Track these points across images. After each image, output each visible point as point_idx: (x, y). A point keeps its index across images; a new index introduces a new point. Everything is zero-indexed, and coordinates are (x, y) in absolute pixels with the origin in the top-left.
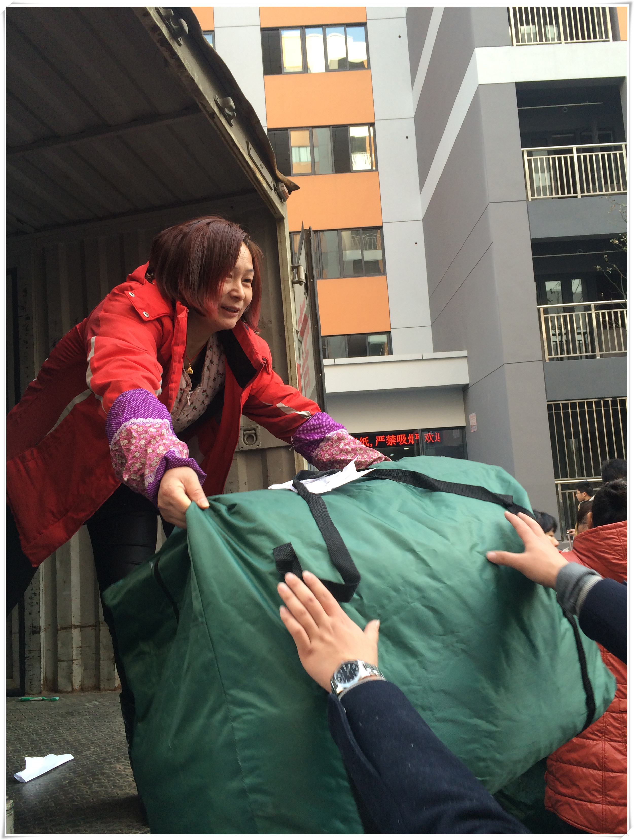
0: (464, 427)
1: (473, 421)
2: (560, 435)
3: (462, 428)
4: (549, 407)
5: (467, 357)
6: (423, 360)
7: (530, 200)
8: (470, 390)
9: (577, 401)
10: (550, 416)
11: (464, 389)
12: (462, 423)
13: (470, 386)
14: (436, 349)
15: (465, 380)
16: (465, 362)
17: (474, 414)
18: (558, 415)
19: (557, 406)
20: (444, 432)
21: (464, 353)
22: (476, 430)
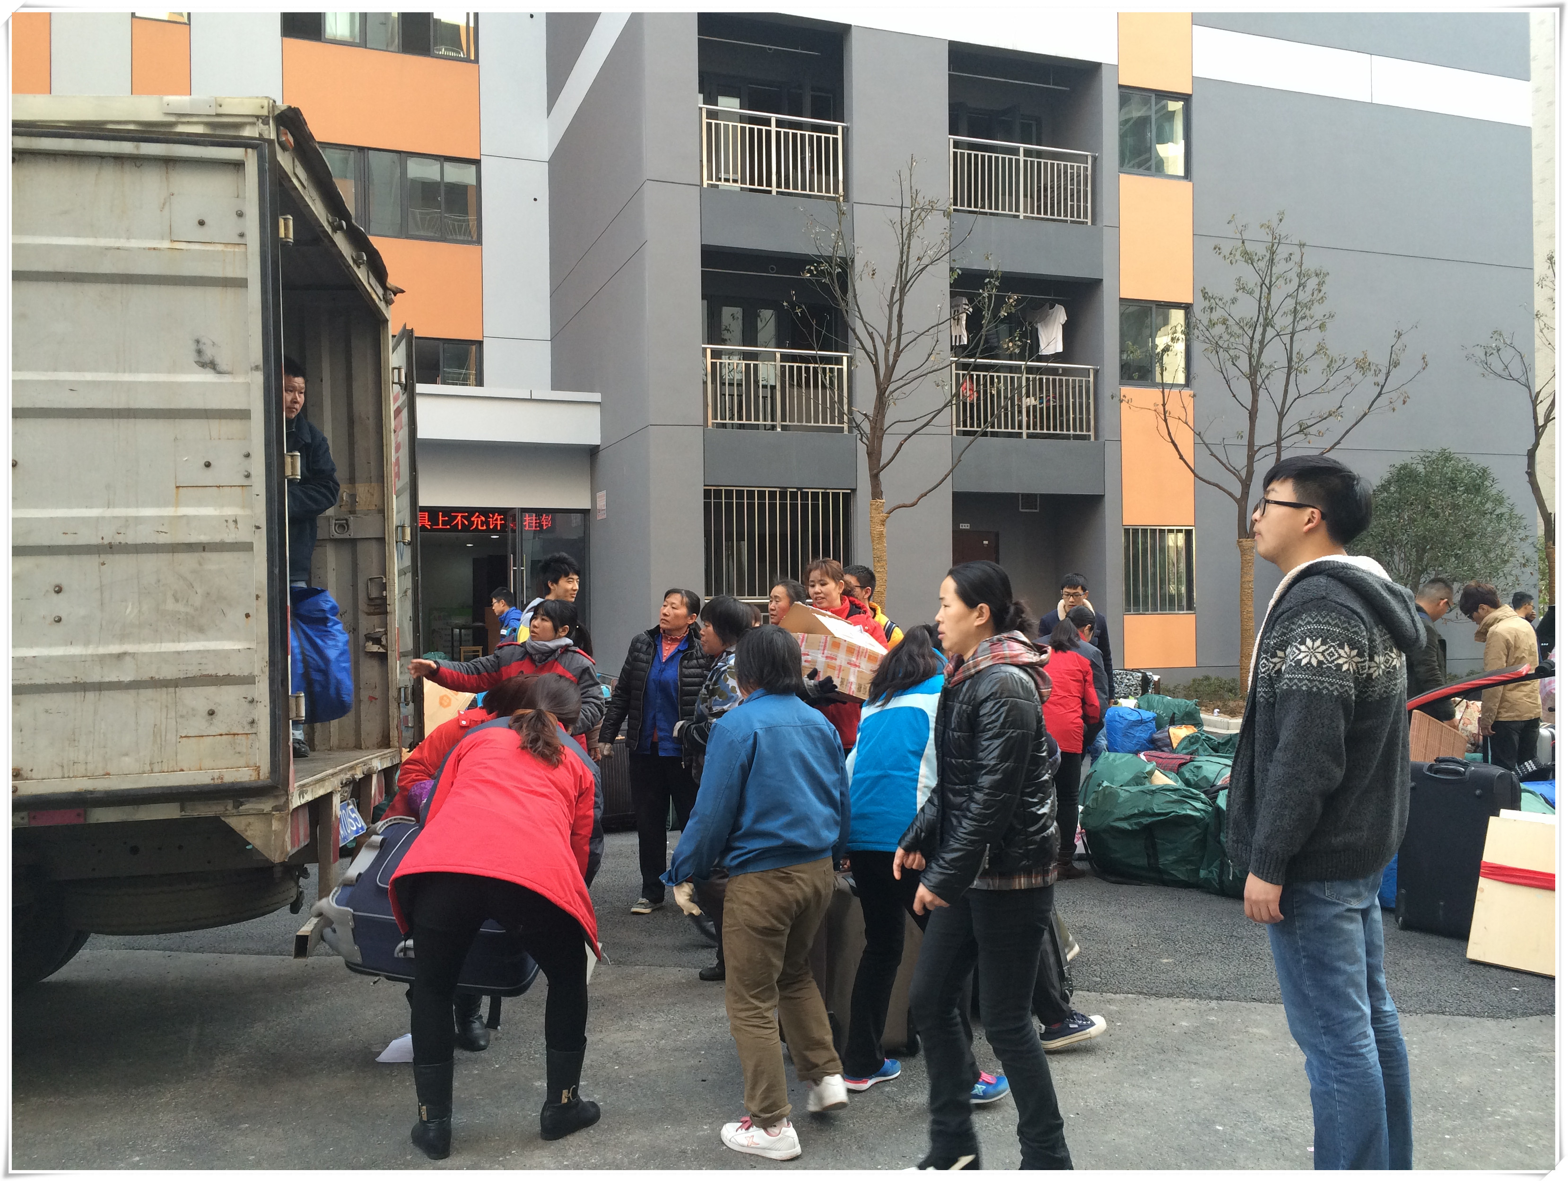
0: (589, 510)
1: (601, 503)
2: (718, 534)
3: (585, 512)
4: (707, 494)
5: (599, 403)
6: (531, 400)
7: (705, 185)
8: (602, 454)
9: (746, 489)
10: (707, 506)
11: (592, 452)
12: (586, 505)
13: (601, 448)
14: (554, 387)
15: (594, 439)
16: (597, 410)
17: (604, 492)
18: (718, 506)
19: (718, 493)
20: (558, 515)
21: (597, 397)
22: (605, 516)
